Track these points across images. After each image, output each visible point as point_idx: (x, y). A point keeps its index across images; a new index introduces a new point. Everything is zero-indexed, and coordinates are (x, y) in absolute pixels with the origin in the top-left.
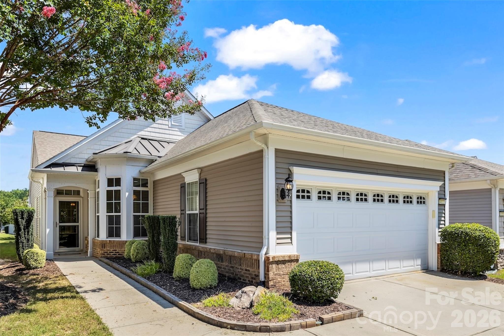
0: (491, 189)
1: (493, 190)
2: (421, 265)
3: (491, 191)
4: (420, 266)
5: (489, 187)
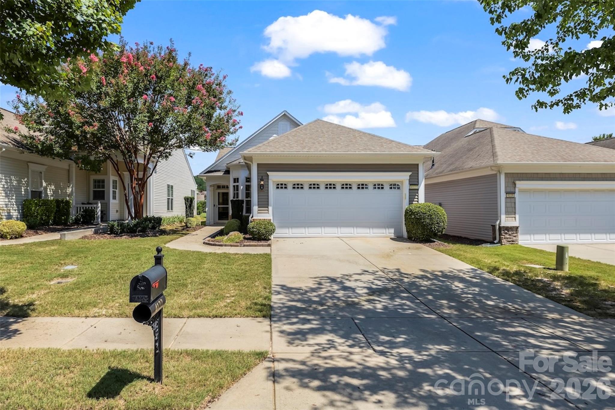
0: (496, 174)
1: (498, 175)
3: (497, 176)
4: (393, 234)
5: (496, 173)
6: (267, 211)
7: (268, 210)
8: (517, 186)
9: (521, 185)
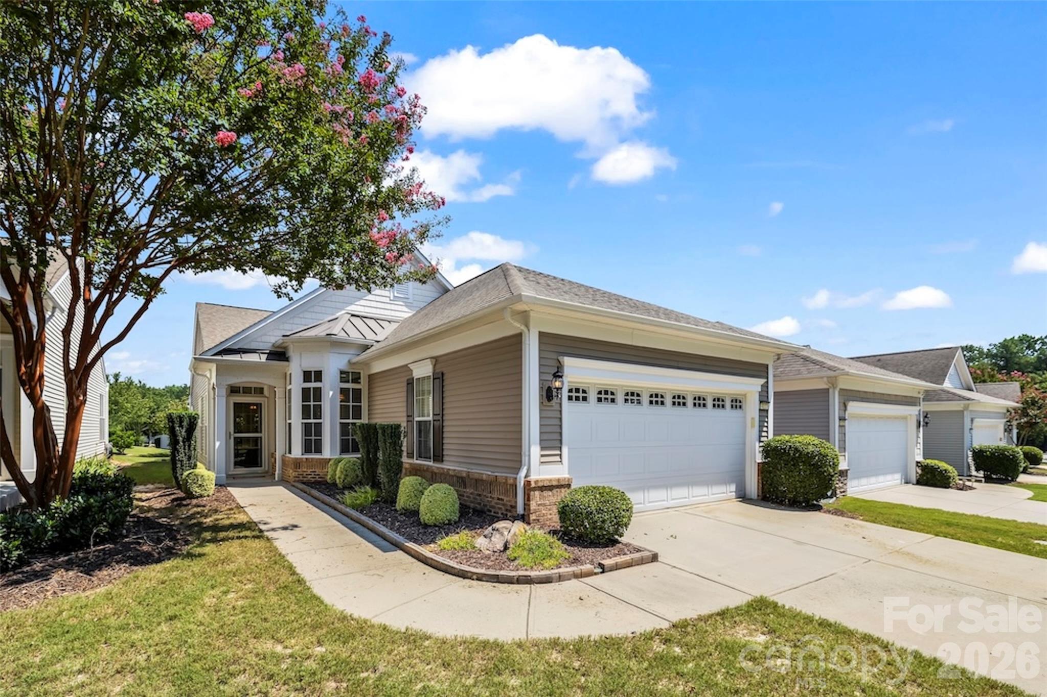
0: (828, 389)
1: (831, 391)
2: (736, 492)
3: (828, 392)
4: (734, 494)
5: (826, 387)
6: (558, 459)
7: (560, 455)
8: (848, 408)
9: (854, 407)
